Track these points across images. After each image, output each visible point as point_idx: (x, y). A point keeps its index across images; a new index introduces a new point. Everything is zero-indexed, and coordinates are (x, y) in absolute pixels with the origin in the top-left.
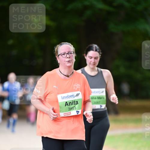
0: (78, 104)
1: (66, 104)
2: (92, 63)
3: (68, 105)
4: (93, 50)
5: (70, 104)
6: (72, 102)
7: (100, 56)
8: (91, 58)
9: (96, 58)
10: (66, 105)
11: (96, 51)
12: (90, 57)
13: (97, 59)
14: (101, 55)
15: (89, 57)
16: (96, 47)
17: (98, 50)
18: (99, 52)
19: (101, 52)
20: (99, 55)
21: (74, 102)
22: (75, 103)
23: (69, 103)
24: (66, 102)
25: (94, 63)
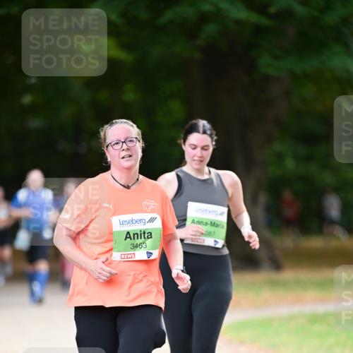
0: (151, 237)
1: (128, 235)
2: (196, 158)
3: (130, 237)
4: (198, 132)
5: (136, 236)
6: (139, 233)
7: (214, 143)
8: (195, 147)
9: (206, 148)
10: (126, 238)
11: (204, 132)
12: (193, 147)
13: (207, 150)
14: (216, 141)
15: (190, 145)
16: (204, 126)
17: (209, 132)
18: (211, 136)
19: (216, 135)
20: (212, 141)
21: (144, 233)
22: (146, 235)
23: (134, 235)
24: (128, 233)
25: (202, 159)
